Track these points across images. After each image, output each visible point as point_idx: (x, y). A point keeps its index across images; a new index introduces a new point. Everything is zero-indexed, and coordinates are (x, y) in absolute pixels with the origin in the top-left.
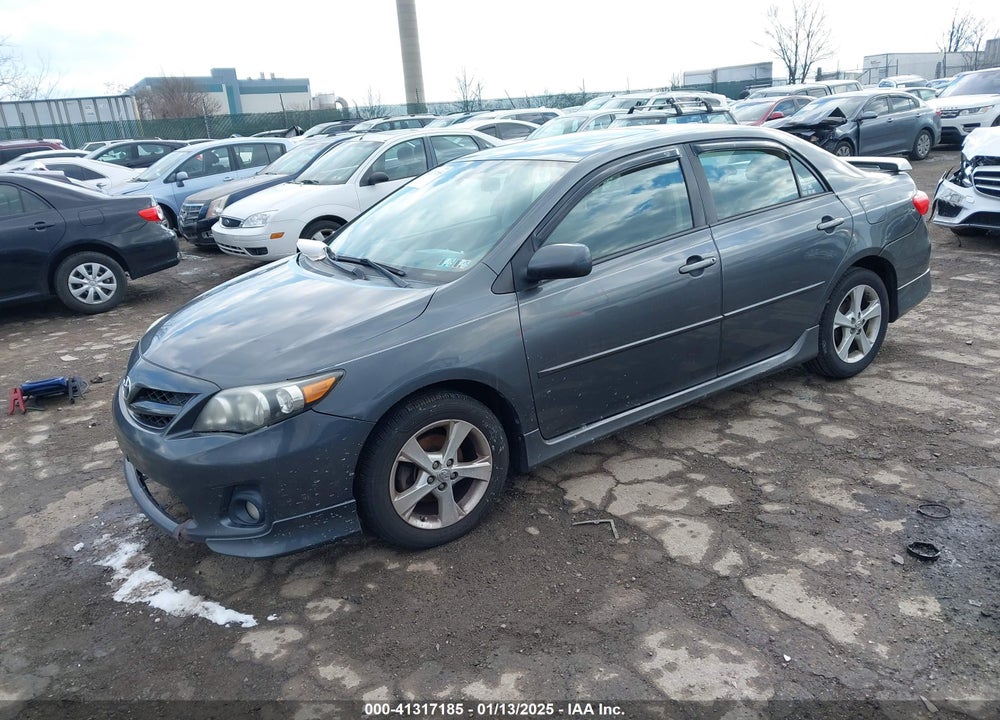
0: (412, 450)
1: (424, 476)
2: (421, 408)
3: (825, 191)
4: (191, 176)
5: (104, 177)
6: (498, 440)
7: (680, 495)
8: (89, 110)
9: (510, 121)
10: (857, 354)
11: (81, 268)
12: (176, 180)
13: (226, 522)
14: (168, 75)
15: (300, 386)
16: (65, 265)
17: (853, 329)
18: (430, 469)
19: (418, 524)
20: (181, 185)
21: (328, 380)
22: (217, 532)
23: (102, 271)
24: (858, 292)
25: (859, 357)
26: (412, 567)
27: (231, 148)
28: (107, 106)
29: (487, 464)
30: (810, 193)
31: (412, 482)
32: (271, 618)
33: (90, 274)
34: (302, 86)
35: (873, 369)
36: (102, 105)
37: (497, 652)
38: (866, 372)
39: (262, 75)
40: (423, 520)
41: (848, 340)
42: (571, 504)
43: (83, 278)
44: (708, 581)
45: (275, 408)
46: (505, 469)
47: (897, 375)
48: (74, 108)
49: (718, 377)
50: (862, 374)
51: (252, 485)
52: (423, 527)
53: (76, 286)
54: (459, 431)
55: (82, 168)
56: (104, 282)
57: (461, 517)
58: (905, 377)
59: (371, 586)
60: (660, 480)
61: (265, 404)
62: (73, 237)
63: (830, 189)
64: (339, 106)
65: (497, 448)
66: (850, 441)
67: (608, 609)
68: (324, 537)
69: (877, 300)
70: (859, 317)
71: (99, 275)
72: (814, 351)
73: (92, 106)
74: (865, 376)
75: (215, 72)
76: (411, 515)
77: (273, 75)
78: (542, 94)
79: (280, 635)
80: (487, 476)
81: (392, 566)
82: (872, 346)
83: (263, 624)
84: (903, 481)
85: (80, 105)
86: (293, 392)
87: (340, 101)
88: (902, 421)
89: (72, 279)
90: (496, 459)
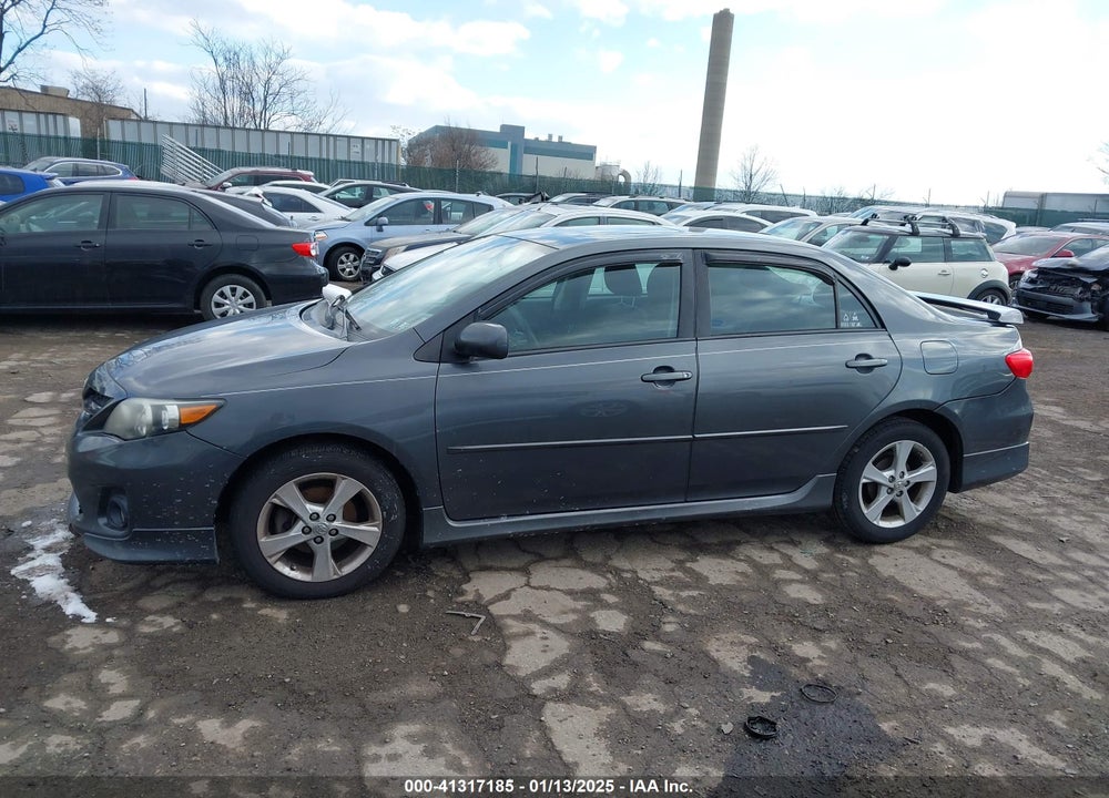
0: (289, 495)
1: (300, 525)
2: (304, 456)
3: (876, 327)
4: (391, 223)
5: (319, 211)
6: (392, 508)
7: (574, 611)
8: (356, 149)
9: (744, 216)
10: (896, 519)
11: (227, 290)
12: (376, 224)
13: (102, 521)
14: (453, 125)
15: (179, 406)
16: (213, 283)
17: (892, 490)
18: (307, 518)
19: (286, 570)
20: (380, 230)
21: (208, 406)
22: (93, 529)
23: (245, 295)
24: (904, 449)
25: (897, 523)
26: (267, 611)
27: (438, 201)
28: (373, 146)
29: (376, 529)
30: (853, 325)
31: (288, 527)
32: (108, 620)
33: (233, 295)
34: (587, 153)
35: (918, 541)
36: (368, 146)
37: (259, 700)
38: (907, 543)
39: (550, 136)
40: (292, 569)
41: (883, 499)
42: (463, 593)
43: (226, 298)
44: (514, 694)
45: (157, 422)
46: (397, 539)
47: (937, 554)
48: (342, 144)
49: (687, 502)
50: (899, 544)
51: (121, 491)
52: (290, 576)
53: (218, 305)
54: (347, 488)
55: (302, 200)
56: (245, 305)
57: (336, 577)
58: (944, 557)
59: (214, 616)
60: (570, 593)
61: (149, 416)
62: (226, 259)
63: (883, 326)
64: (622, 179)
65: (389, 515)
66: (809, 605)
67: (395, 692)
68: (178, 556)
69: (933, 462)
70: (902, 477)
71: (241, 299)
72: (827, 501)
73: (359, 146)
74: (905, 547)
75: (503, 127)
76: (279, 560)
77: (560, 138)
78: (835, 195)
79: (100, 636)
80: (373, 542)
81: (249, 605)
82: (918, 514)
83: (100, 623)
84: (819, 657)
85: (349, 143)
86: (172, 411)
87: (625, 174)
88: (890, 600)
89: (216, 297)
90: (387, 526)
